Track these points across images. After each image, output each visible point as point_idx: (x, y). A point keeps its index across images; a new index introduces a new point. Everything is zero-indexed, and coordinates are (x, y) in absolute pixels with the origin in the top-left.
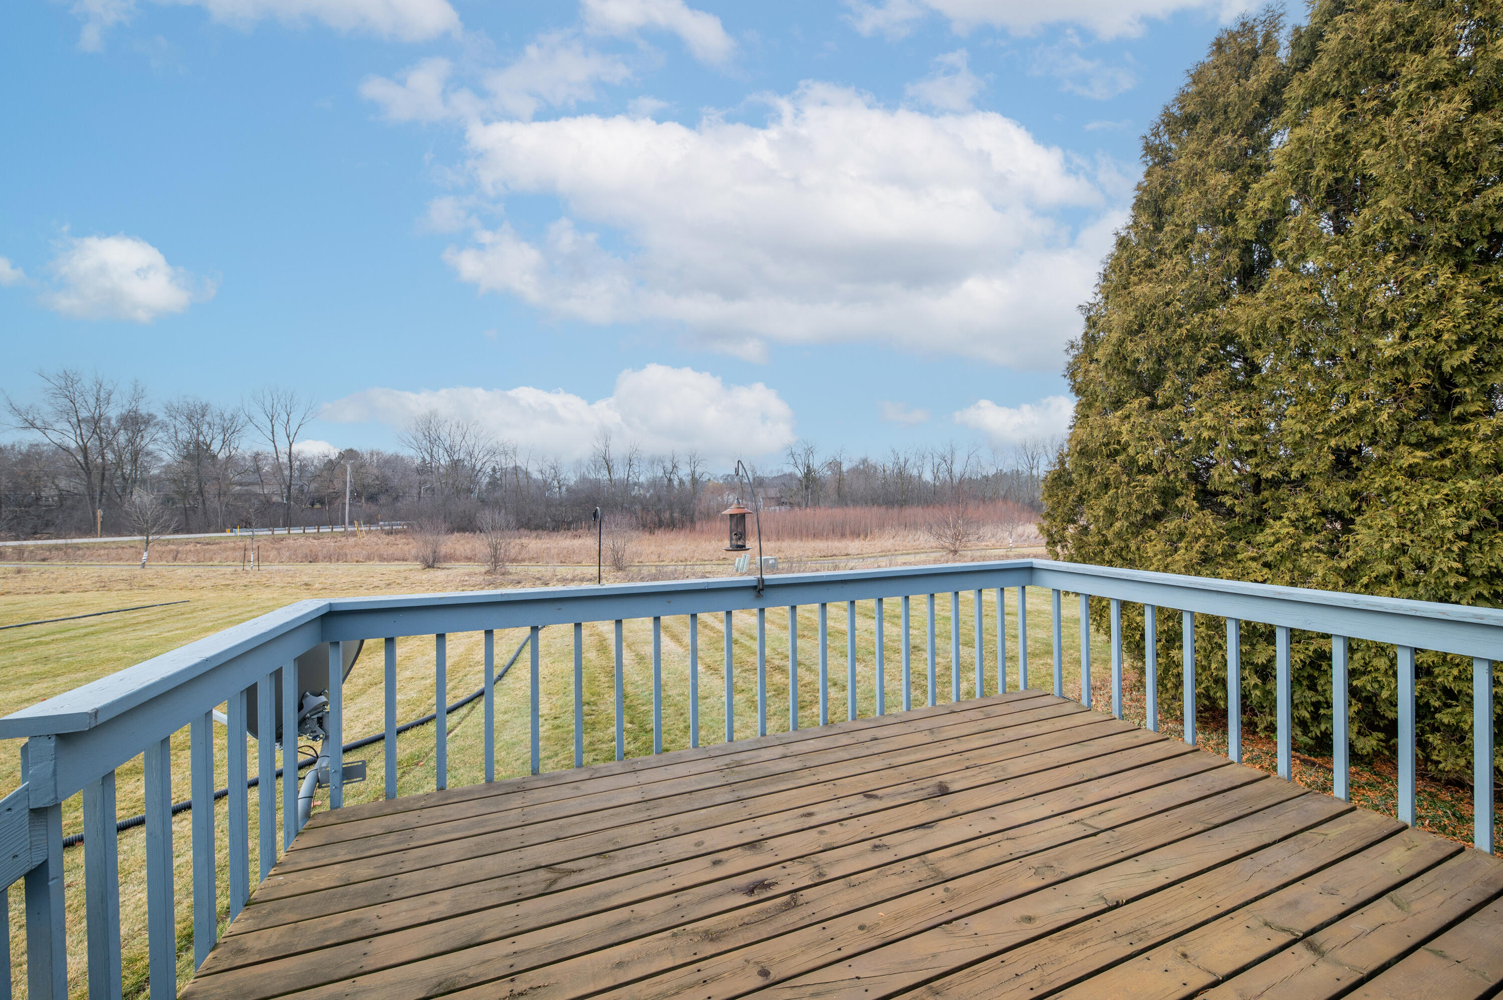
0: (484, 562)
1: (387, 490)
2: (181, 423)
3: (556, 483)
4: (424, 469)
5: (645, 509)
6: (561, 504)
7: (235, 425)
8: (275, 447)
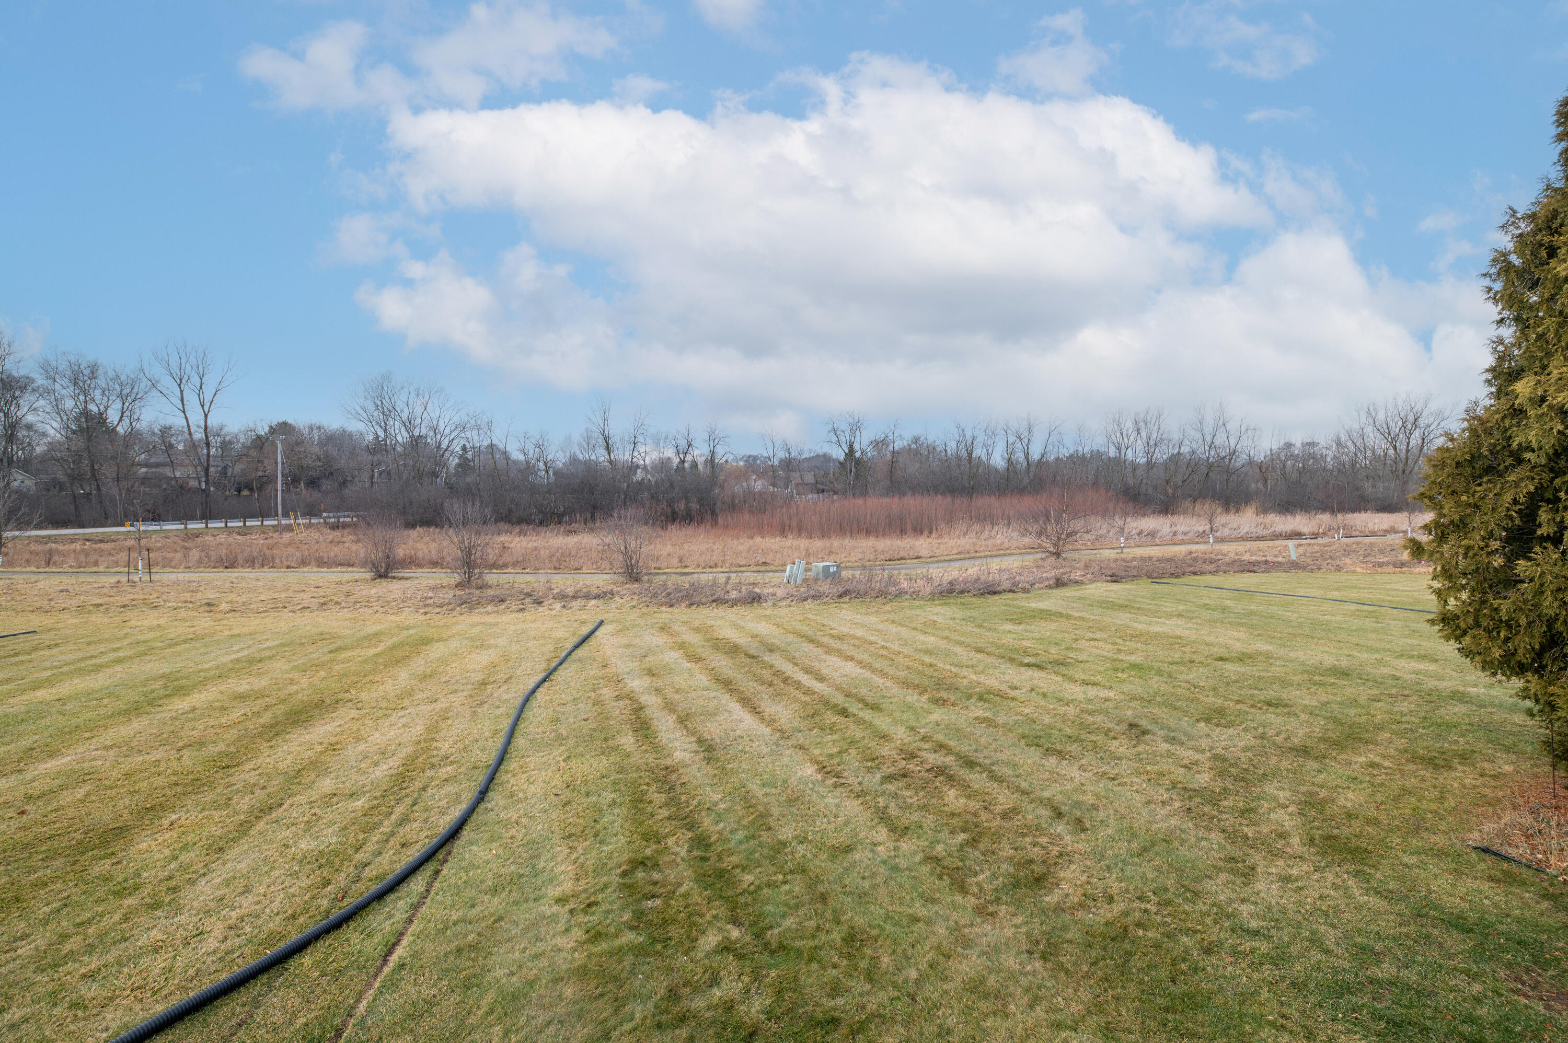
0: (454, 569)
1: (332, 474)
2: (63, 388)
3: (541, 465)
4: (379, 448)
5: (654, 497)
6: (549, 492)
7: (135, 391)
8: (186, 418)
